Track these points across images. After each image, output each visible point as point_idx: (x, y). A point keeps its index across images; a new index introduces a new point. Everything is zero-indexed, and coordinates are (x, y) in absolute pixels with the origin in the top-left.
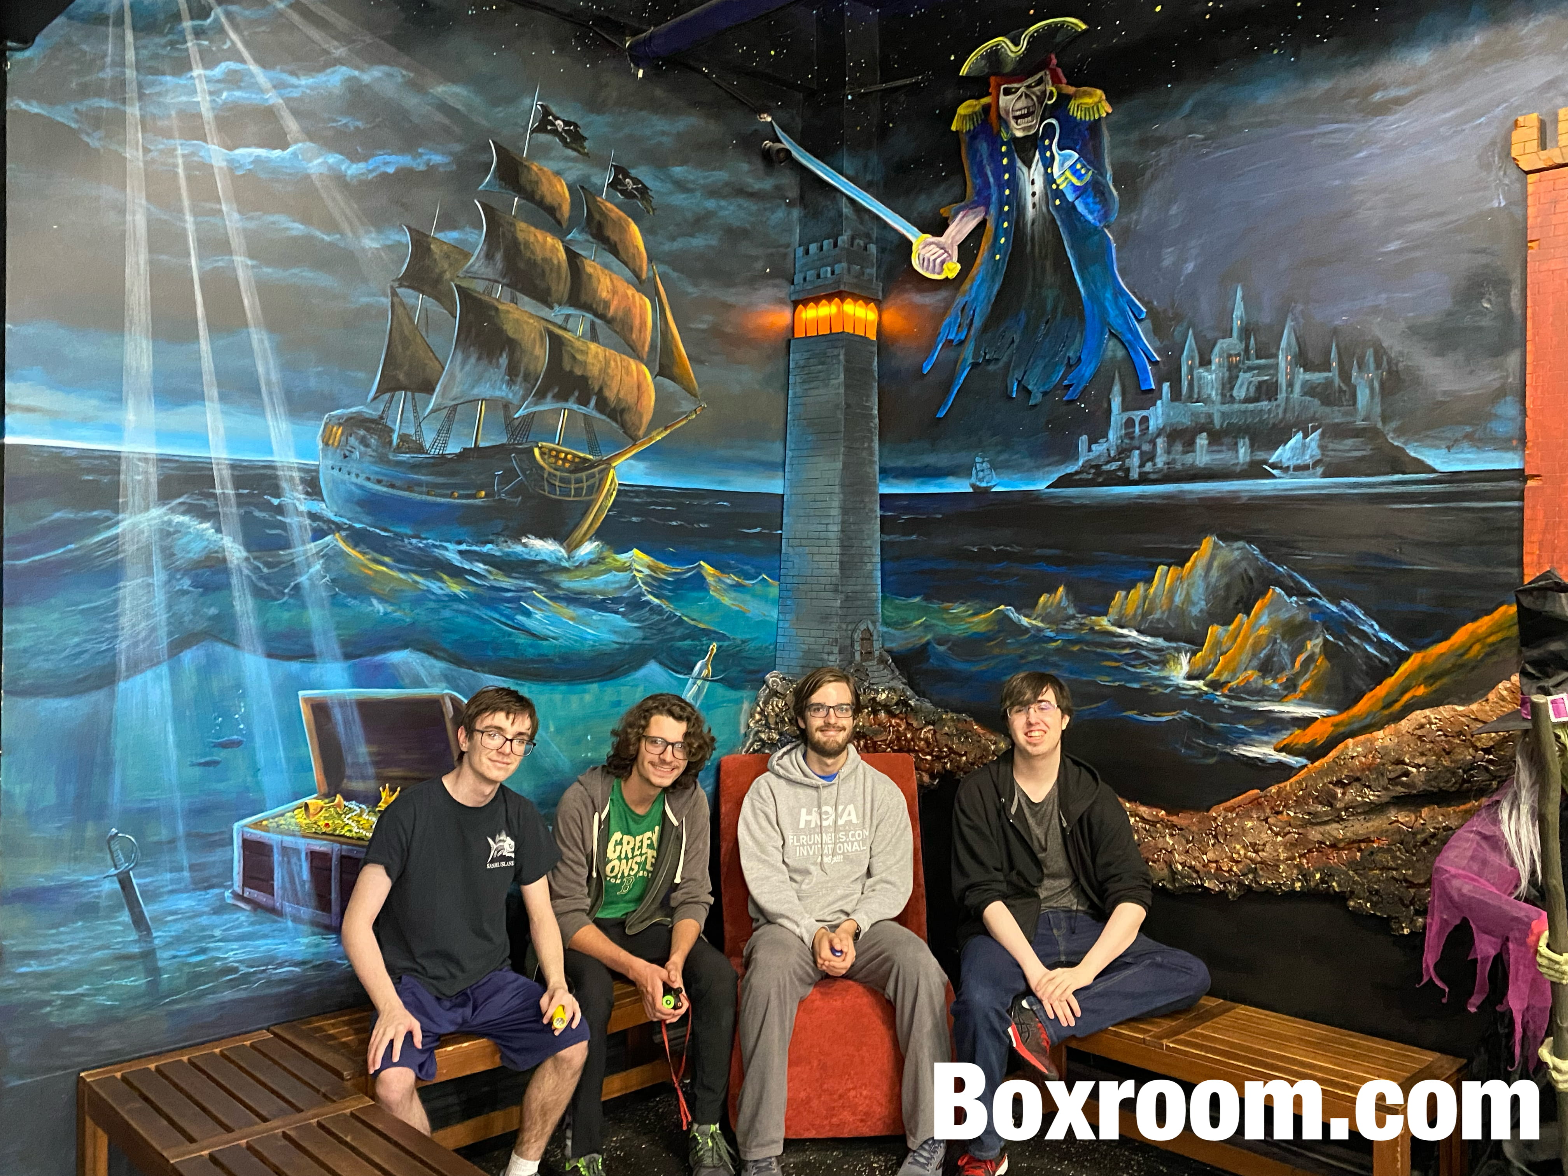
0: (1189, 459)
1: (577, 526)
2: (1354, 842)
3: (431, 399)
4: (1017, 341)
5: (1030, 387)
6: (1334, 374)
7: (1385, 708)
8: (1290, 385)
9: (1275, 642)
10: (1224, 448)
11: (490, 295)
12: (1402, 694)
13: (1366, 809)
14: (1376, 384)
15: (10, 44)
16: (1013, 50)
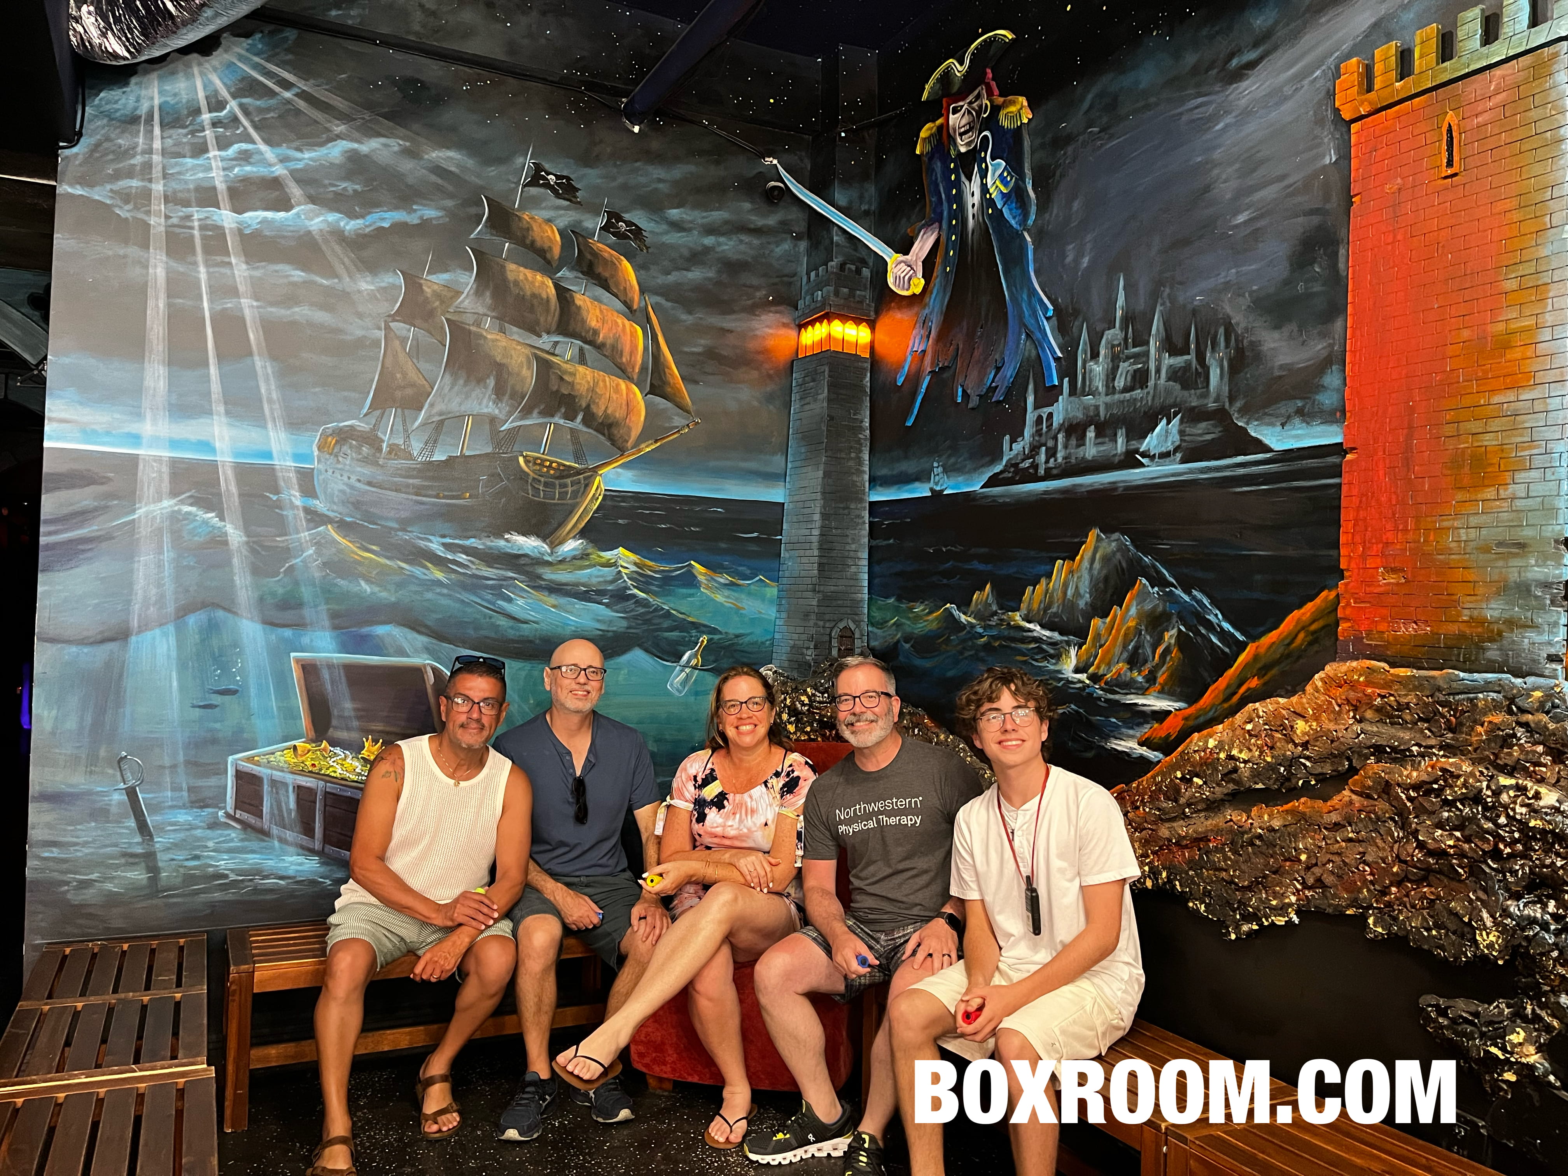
0: (1080, 452)
1: (561, 524)
2: (1195, 840)
3: (419, 414)
4: (961, 346)
5: (970, 392)
6: (1191, 357)
8: (1158, 371)
9: (1140, 634)
10: (1107, 439)
11: (479, 326)
12: (1240, 685)
13: (1204, 806)
14: (1225, 363)
15: (61, 144)
16: (959, 70)
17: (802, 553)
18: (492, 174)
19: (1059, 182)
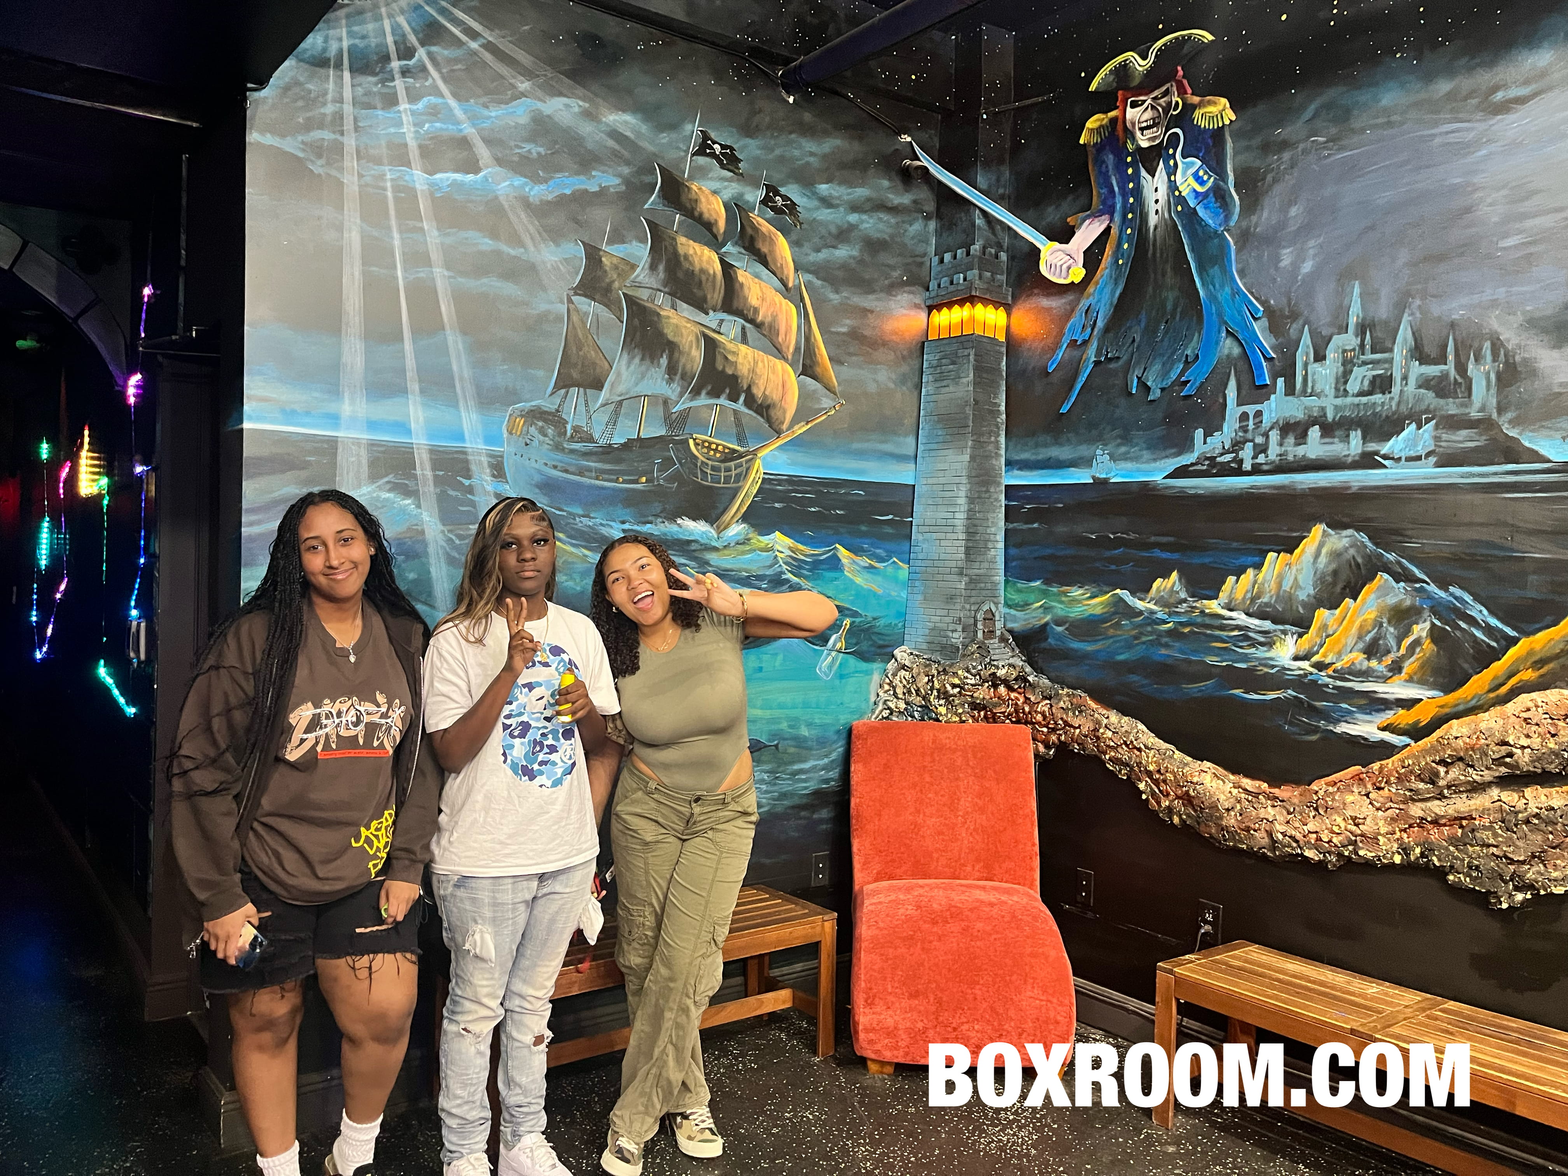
0: (1301, 451)
1: (726, 509)
2: (1456, 819)
3: (600, 395)
4: (1138, 339)
5: (1149, 384)
6: (1449, 367)
7: (1491, 690)
8: (1405, 378)
9: (1381, 625)
10: (1336, 440)
11: (653, 301)
12: (1510, 677)
13: (1469, 788)
14: (1493, 376)
15: (249, 85)
16: (1140, 64)
17: (942, 536)
18: (664, 141)
19: (1270, 187)
